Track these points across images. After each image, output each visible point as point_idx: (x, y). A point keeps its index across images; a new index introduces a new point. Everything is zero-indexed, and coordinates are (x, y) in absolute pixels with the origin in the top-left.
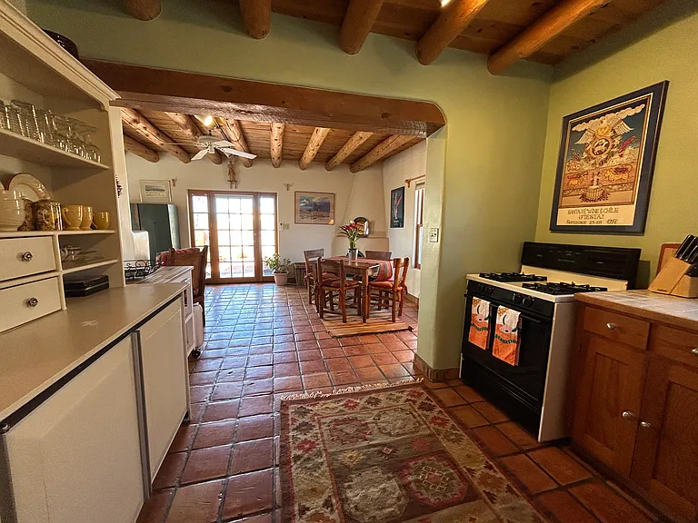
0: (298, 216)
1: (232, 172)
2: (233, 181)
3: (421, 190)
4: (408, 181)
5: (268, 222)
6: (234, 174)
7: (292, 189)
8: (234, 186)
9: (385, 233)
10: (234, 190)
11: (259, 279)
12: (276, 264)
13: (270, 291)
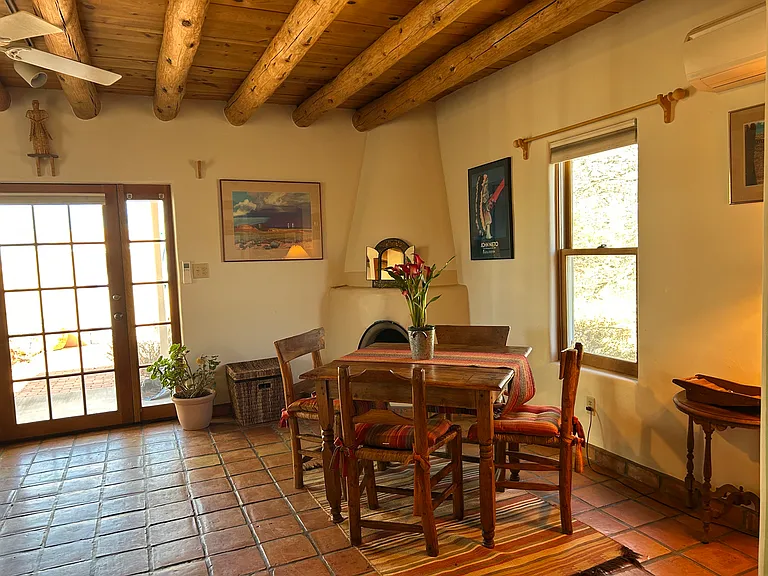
0: (230, 239)
1: (41, 132)
2: (45, 153)
3: (561, 165)
4: (524, 144)
5: (147, 263)
6: (47, 136)
7: (213, 175)
8: (48, 168)
9: (454, 274)
10: (47, 178)
11: (131, 417)
12: (177, 374)
13: (165, 448)
